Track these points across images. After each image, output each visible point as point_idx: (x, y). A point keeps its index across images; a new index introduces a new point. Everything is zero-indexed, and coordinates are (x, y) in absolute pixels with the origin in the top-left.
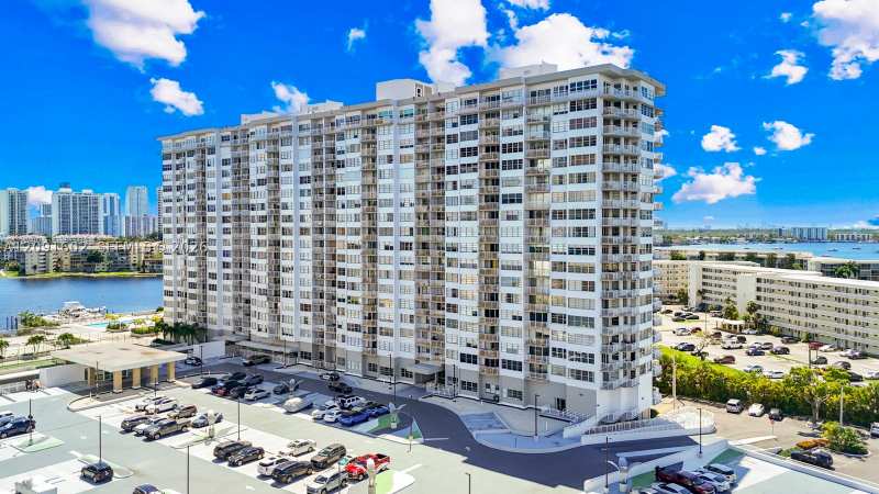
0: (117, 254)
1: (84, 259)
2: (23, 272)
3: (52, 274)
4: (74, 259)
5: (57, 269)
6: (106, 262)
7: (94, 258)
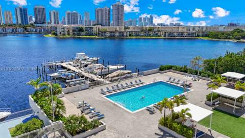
0: (89, 29)
1: (77, 30)
2: (56, 35)
3: (66, 36)
4: (74, 30)
5: (68, 34)
6: (85, 32)
7: (81, 30)
